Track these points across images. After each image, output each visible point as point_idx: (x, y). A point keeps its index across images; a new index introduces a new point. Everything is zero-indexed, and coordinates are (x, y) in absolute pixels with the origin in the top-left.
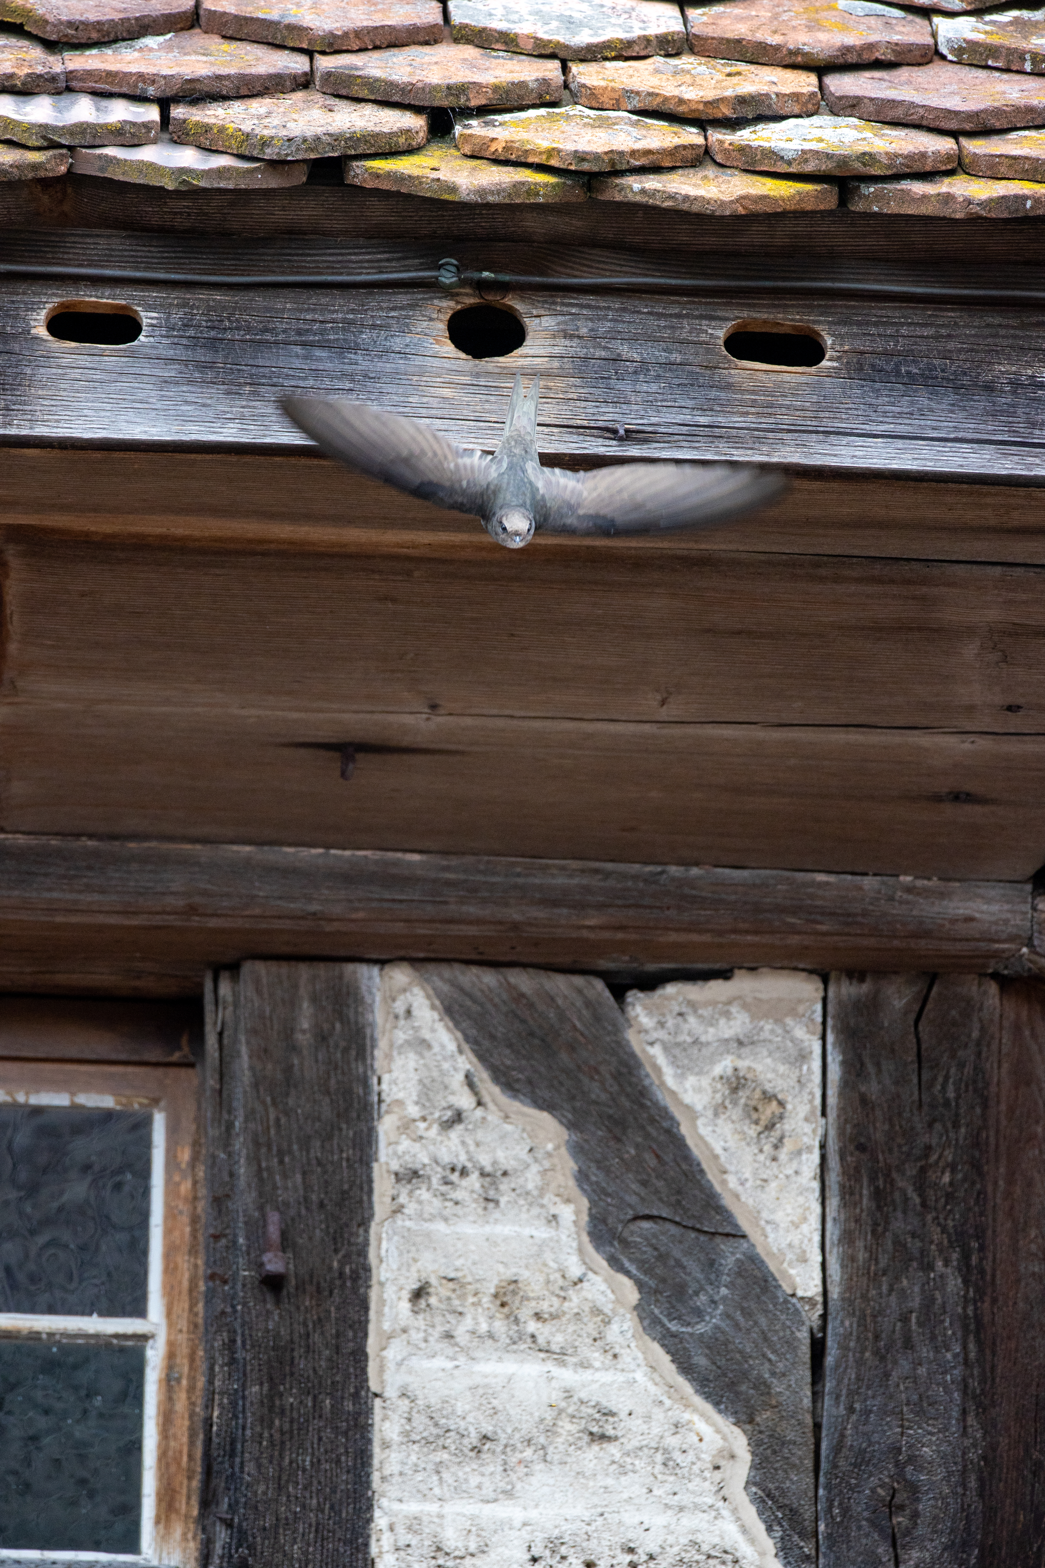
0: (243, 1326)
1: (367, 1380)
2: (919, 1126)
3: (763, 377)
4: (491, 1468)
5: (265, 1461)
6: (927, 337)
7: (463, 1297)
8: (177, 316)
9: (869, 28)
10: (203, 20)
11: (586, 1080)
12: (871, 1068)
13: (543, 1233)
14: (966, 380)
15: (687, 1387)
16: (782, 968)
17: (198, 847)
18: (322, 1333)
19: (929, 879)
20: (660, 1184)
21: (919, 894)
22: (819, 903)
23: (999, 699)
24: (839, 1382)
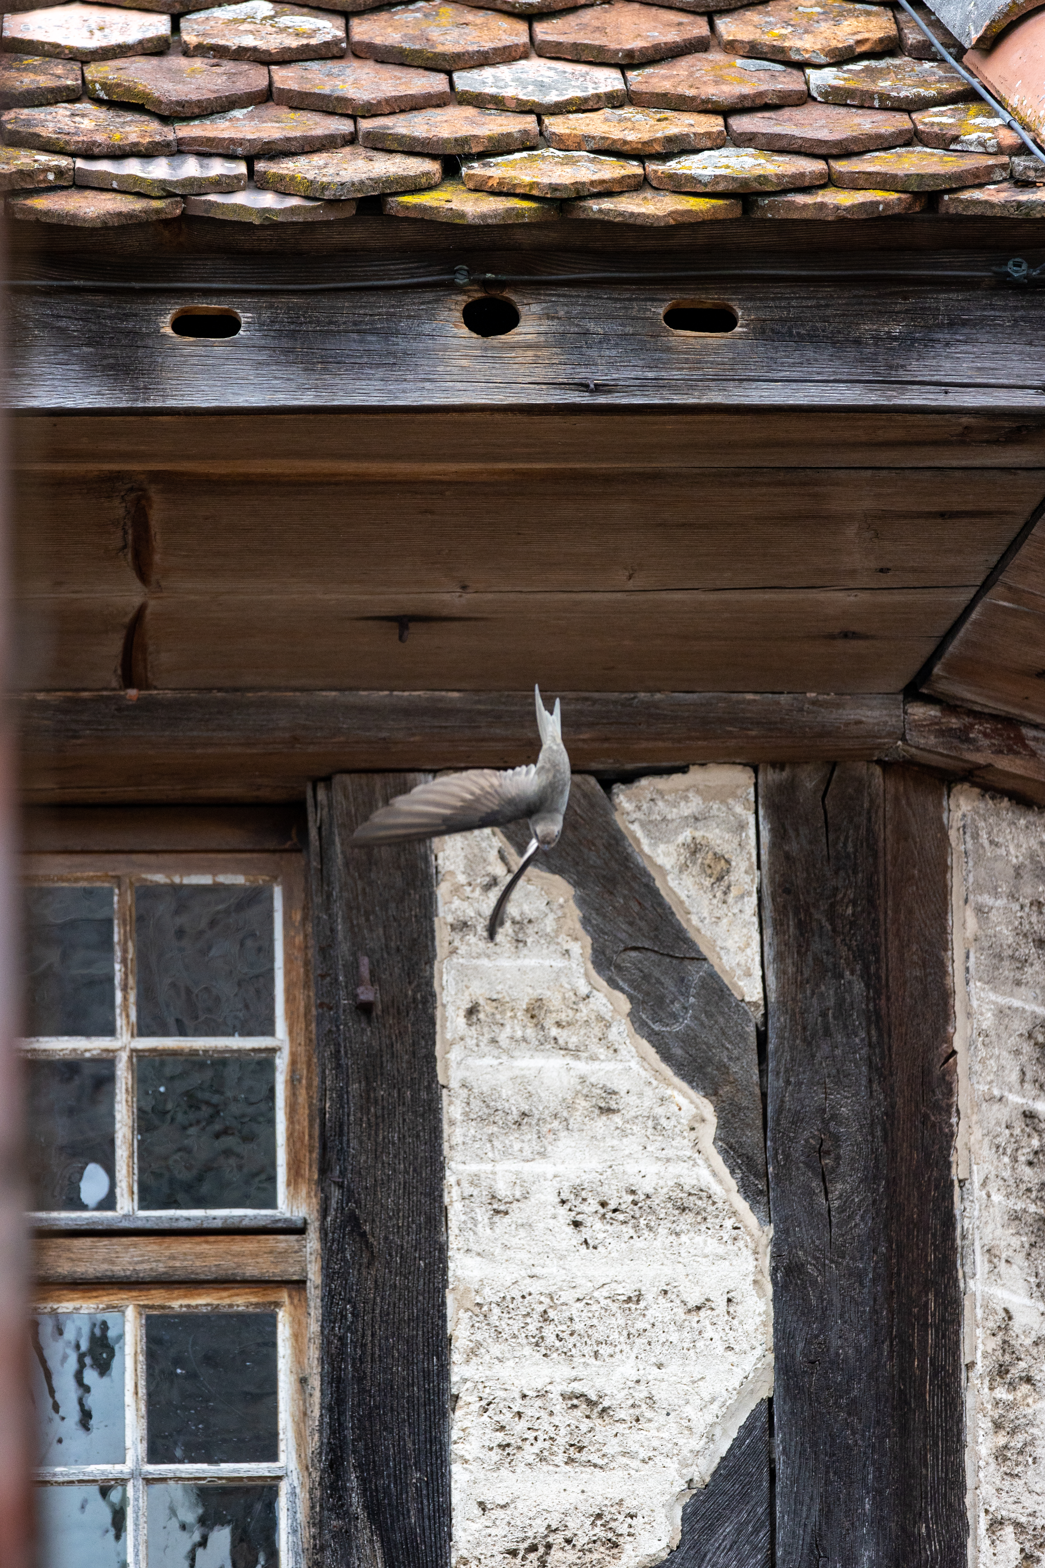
0: (345, 1040)
1: (436, 1076)
2: (828, 874)
3: (693, 341)
4: (529, 1137)
5: (365, 1138)
6: (811, 307)
7: (503, 1013)
8: (266, 315)
9: (759, 80)
10: (275, 96)
11: (586, 851)
12: (791, 833)
13: (559, 963)
14: (840, 337)
15: (667, 1071)
16: (725, 763)
17: (298, 694)
18: (402, 1043)
19: (828, 694)
20: (642, 924)
21: (821, 706)
22: (749, 715)
23: (874, 564)
24: (778, 1063)
